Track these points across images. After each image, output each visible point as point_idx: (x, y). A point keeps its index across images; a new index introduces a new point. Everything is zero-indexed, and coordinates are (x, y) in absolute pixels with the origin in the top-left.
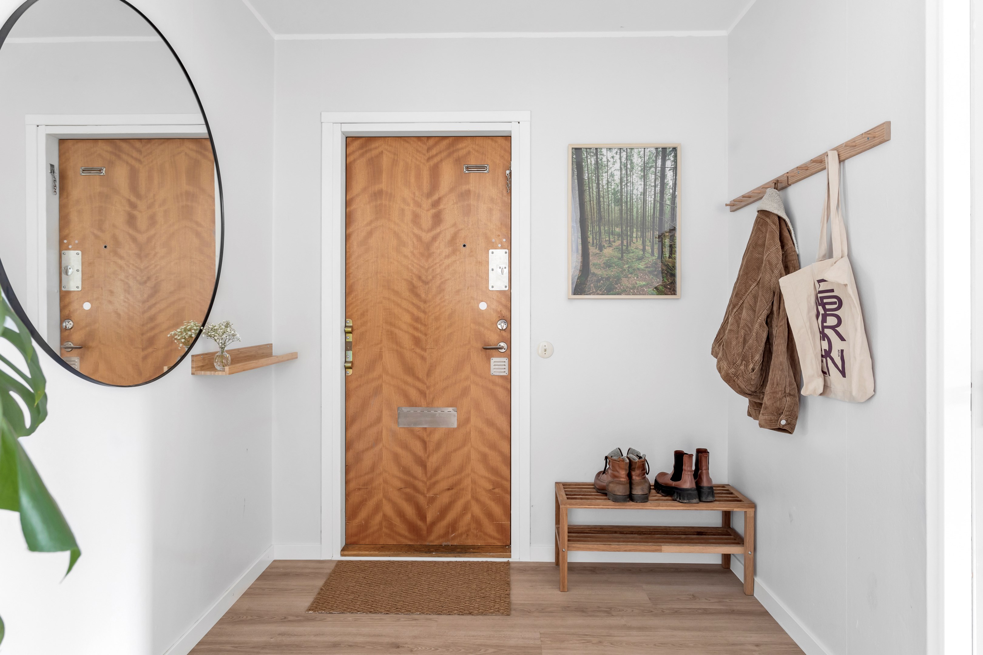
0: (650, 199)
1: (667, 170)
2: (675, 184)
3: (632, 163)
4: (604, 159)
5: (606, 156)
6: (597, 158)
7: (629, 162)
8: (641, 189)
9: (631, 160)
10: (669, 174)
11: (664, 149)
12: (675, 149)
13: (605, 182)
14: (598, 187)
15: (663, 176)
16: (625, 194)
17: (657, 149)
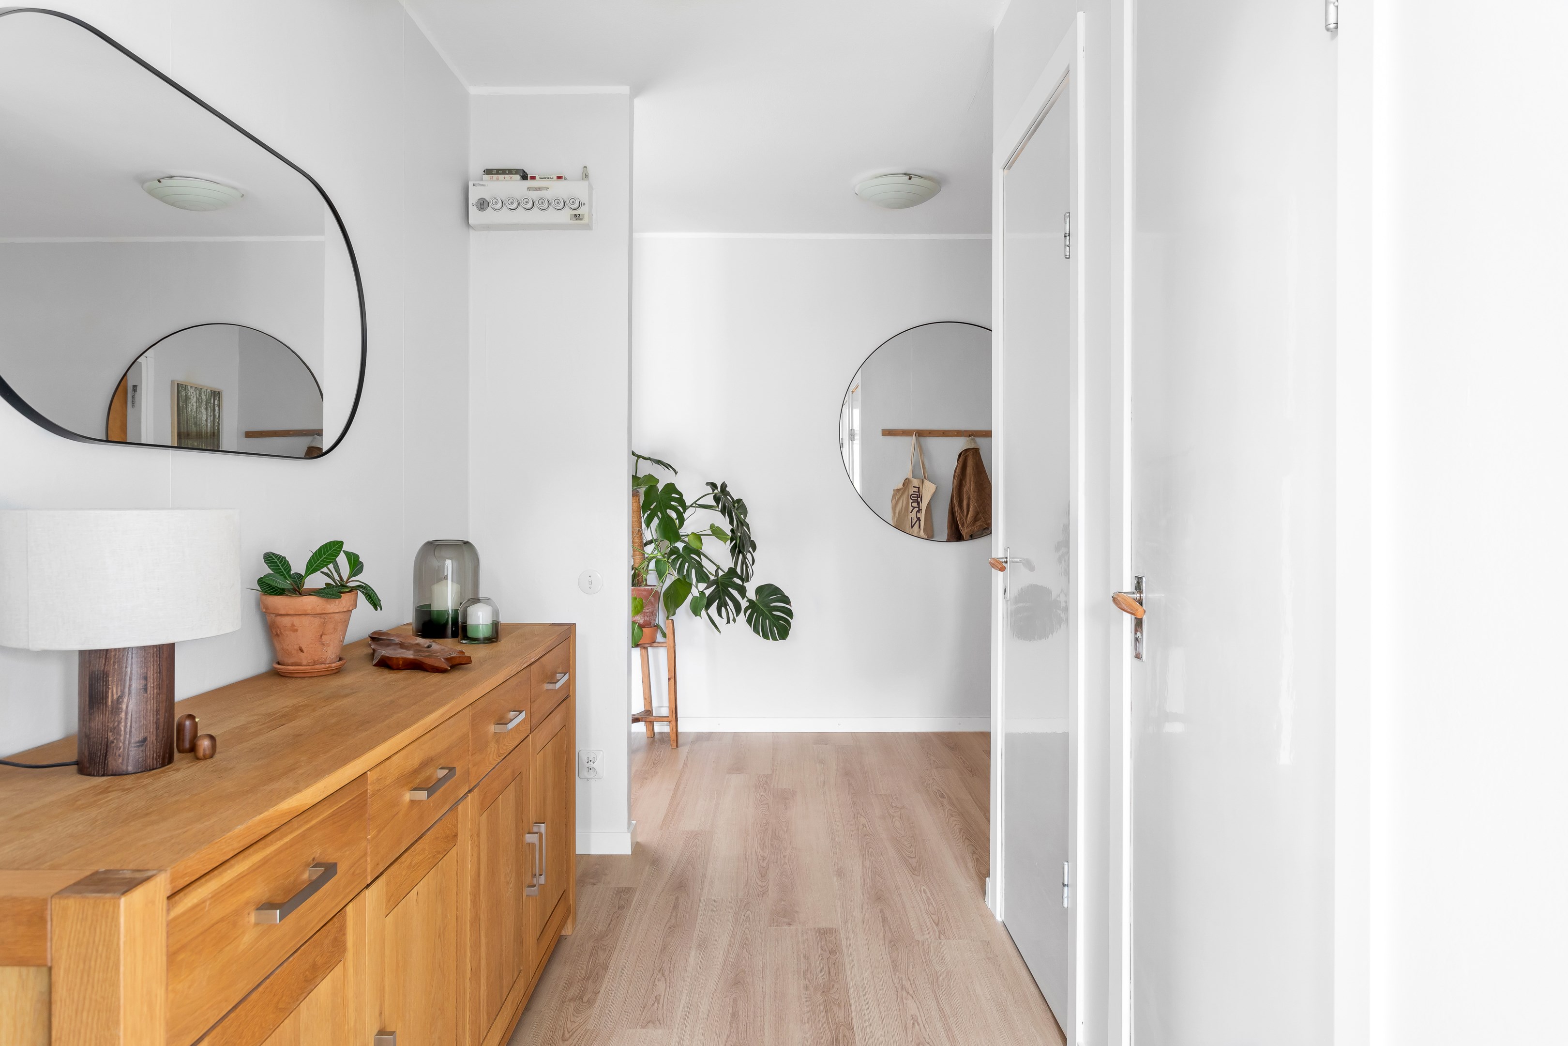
0: (209, 424)
1: (216, 405)
2: (219, 416)
3: (201, 399)
4: (189, 394)
5: (191, 391)
6: (186, 392)
7: (200, 398)
8: (205, 418)
9: (201, 397)
10: (217, 409)
11: (215, 392)
12: (219, 393)
13: (190, 410)
14: (187, 413)
15: (214, 410)
16: (198, 419)
17: (211, 391)
